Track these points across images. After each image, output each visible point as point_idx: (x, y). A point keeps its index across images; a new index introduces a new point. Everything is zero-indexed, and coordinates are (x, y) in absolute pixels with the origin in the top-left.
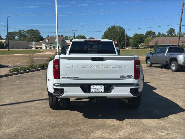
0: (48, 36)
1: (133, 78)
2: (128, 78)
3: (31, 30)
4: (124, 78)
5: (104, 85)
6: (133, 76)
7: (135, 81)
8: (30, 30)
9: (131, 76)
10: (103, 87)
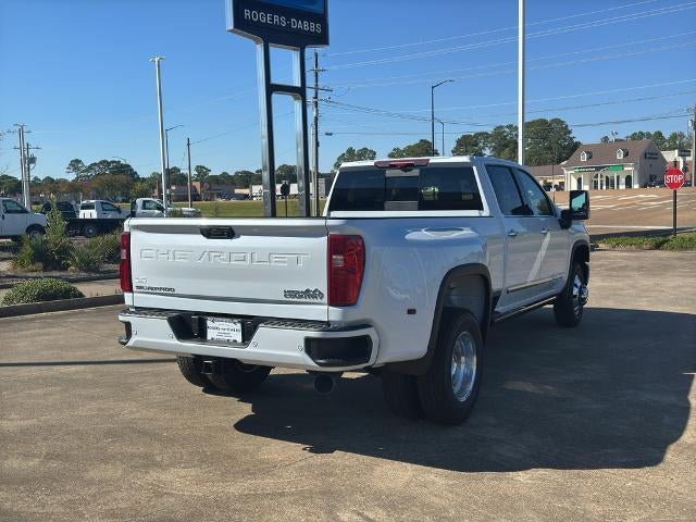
0: (606, 139)
1: (325, 300)
2: (308, 300)
3: (537, 121)
4: (296, 300)
5: (243, 319)
6: (325, 293)
7: (335, 314)
8: (533, 122)
9: (315, 294)
10: (239, 326)
